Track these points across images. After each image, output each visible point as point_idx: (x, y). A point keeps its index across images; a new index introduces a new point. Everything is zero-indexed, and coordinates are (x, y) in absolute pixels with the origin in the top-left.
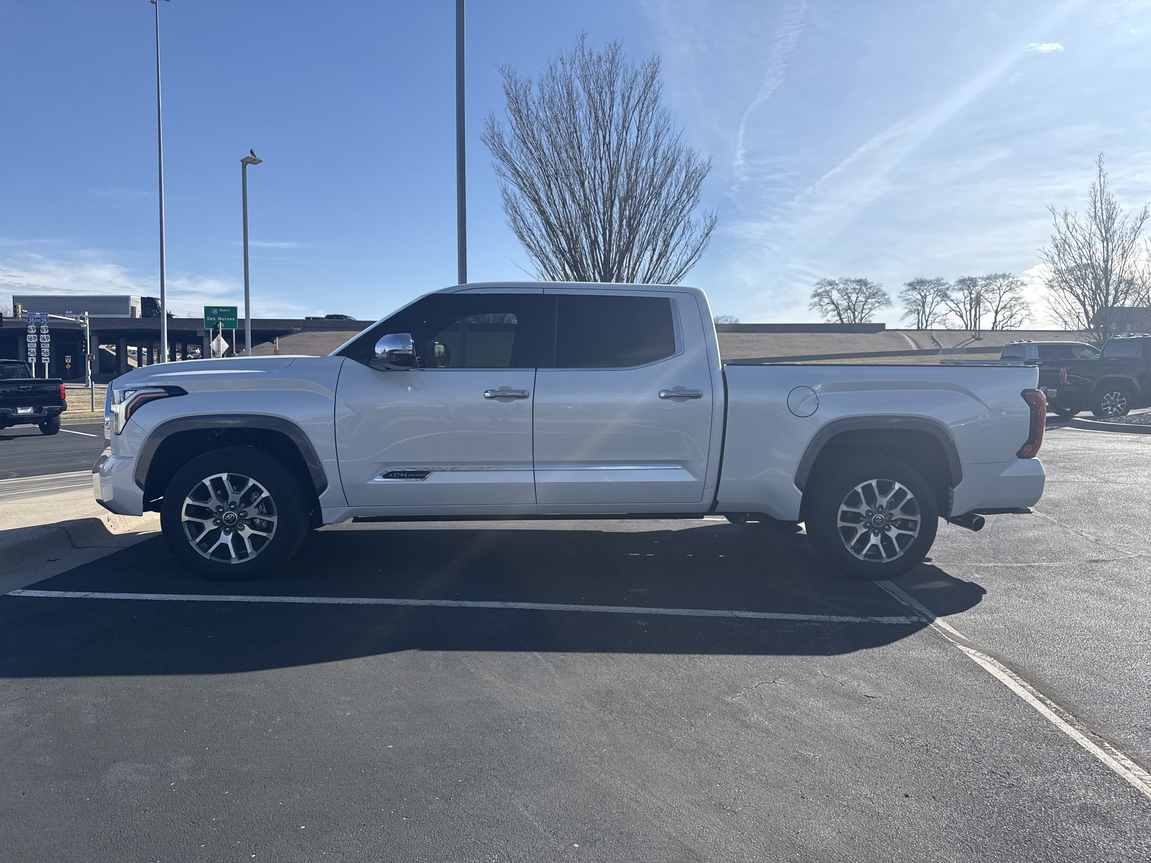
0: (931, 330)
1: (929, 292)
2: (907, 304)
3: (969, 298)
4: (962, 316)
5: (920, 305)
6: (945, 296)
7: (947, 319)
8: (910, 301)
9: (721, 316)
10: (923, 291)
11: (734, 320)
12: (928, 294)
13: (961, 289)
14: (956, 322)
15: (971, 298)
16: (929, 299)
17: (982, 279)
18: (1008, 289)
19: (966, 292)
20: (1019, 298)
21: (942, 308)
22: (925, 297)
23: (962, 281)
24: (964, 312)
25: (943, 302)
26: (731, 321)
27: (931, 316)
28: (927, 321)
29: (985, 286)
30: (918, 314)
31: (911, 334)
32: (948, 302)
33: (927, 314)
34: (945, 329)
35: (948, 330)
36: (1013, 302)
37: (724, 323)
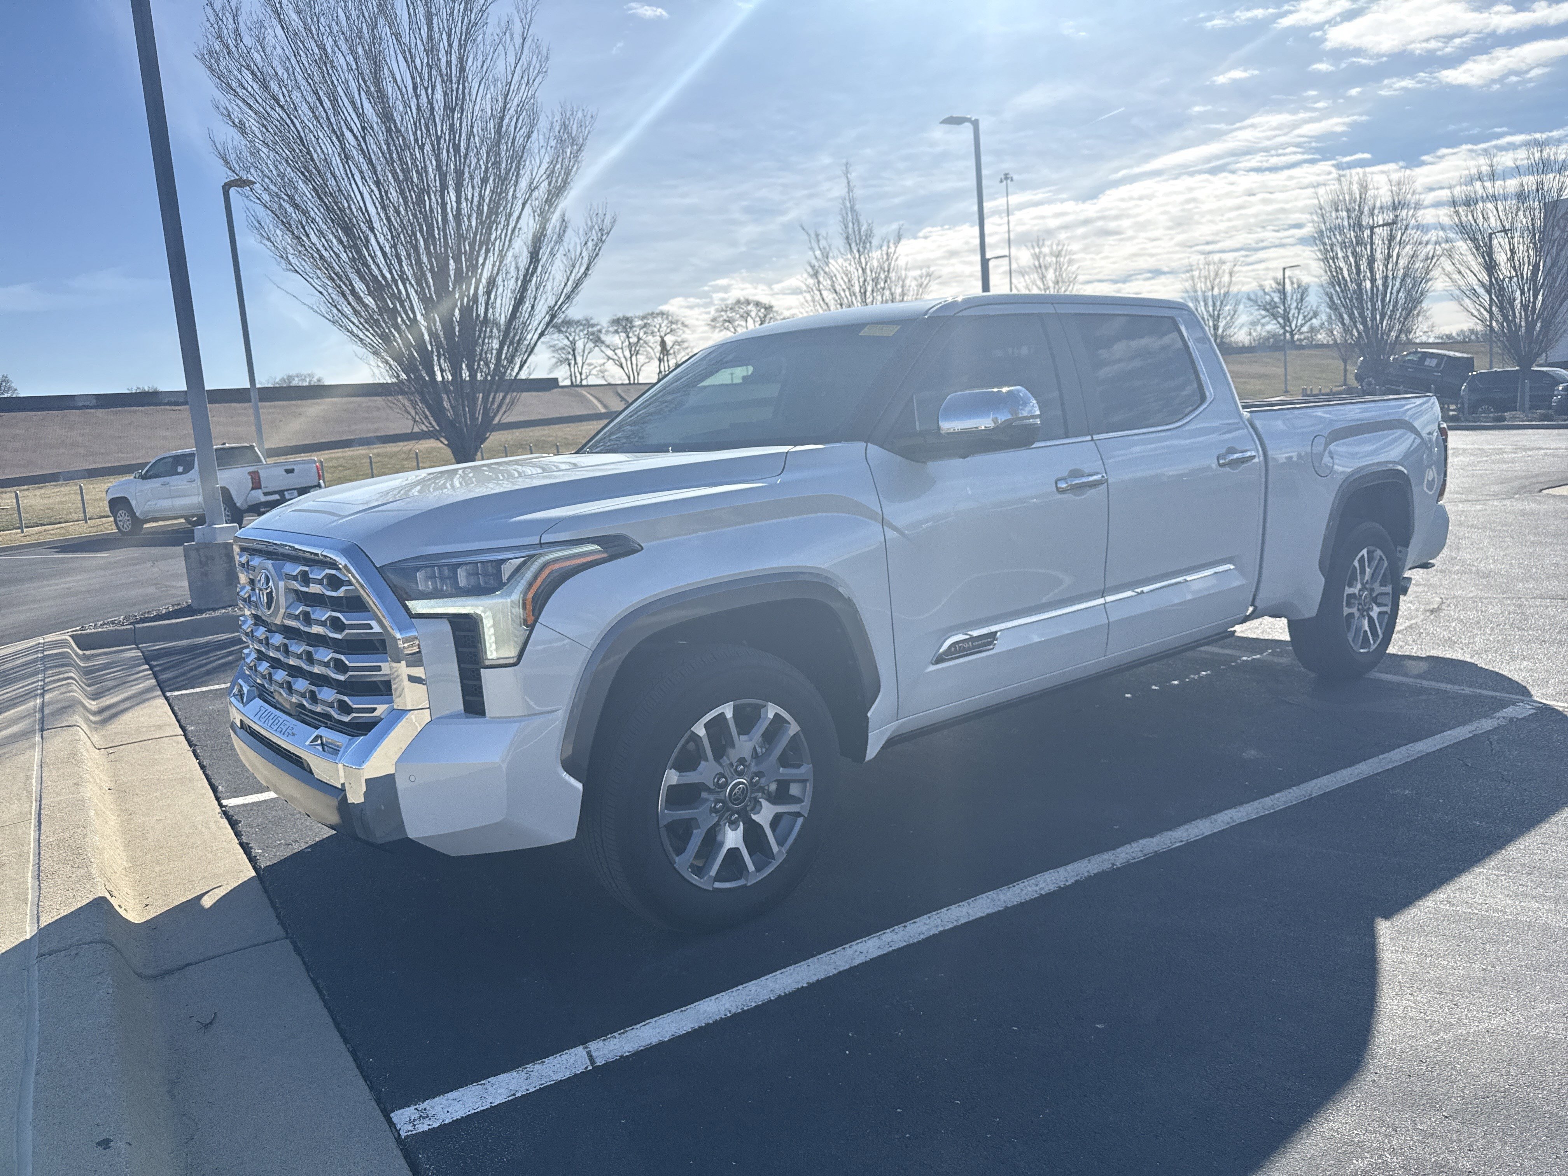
0: (588, 386)
1: (579, 335)
2: (554, 351)
3: (627, 343)
4: (622, 367)
5: (569, 353)
6: (597, 341)
7: (606, 371)
8: (557, 348)
9: (295, 374)
10: (570, 334)
11: (315, 379)
12: (577, 338)
13: (616, 332)
14: (617, 375)
15: (630, 343)
16: (580, 345)
17: (638, 317)
18: (668, 330)
19: (623, 335)
20: (683, 342)
21: (597, 357)
22: (573, 343)
23: (616, 321)
24: (623, 360)
25: (597, 348)
26: (310, 381)
27: (585, 367)
28: (581, 374)
29: (644, 327)
30: (569, 365)
31: (593, 391)
32: (603, 348)
33: (580, 365)
34: (605, 383)
35: (609, 384)
36: (677, 347)
37: (300, 384)
